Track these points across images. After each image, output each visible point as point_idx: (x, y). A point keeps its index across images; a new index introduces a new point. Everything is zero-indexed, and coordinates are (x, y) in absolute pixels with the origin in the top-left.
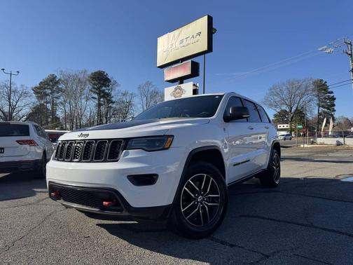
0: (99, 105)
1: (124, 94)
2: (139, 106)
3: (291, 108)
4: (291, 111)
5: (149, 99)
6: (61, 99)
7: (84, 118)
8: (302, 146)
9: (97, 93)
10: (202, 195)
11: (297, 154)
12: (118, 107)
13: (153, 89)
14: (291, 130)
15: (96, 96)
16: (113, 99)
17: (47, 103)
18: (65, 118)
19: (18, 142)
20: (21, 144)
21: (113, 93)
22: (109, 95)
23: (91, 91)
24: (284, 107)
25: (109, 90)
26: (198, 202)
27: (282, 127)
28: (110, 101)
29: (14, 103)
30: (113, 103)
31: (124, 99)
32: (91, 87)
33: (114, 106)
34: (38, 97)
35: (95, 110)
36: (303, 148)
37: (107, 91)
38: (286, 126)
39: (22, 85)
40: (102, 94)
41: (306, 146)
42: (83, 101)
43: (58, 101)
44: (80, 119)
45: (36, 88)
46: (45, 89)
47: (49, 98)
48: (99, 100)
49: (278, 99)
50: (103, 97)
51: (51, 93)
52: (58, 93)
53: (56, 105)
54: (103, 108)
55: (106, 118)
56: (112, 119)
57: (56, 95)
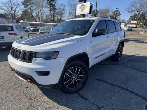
0: (50, 10)
1: (61, 5)
2: (68, 11)
3: (139, 13)
4: (139, 15)
5: (72, 8)
6: (34, 7)
7: (44, 16)
8: (140, 33)
9: (49, 5)
10: (75, 76)
11: (137, 38)
12: (58, 11)
13: (74, 2)
14: (137, 24)
15: (49, 6)
16: (56, 8)
17: (28, 9)
18: (37, 16)
19: (9, 34)
20: (10, 35)
21: (56, 5)
22: (54, 5)
23: (47, 3)
24: (136, 13)
25: (54, 3)
26: (73, 79)
27: (133, 23)
28: (55, 9)
29: (15, 9)
30: (56, 9)
31: (61, 7)
32: (46, 2)
33: (57, 11)
34: (24, 7)
35: (49, 13)
36: (141, 34)
37: (53, 4)
38: (135, 22)
39: (17, 1)
40: (51, 5)
41: (142, 33)
42: (43, 8)
43: (33, 8)
44: (43, 17)
45: (23, 2)
46: (27, 2)
47: (29, 7)
48: (50, 8)
49: (133, 8)
50: (52, 6)
51: (30, 4)
52: (33, 4)
53: (32, 10)
54: (52, 12)
55: (53, 17)
56: (56, 17)
57: (32, 5)
